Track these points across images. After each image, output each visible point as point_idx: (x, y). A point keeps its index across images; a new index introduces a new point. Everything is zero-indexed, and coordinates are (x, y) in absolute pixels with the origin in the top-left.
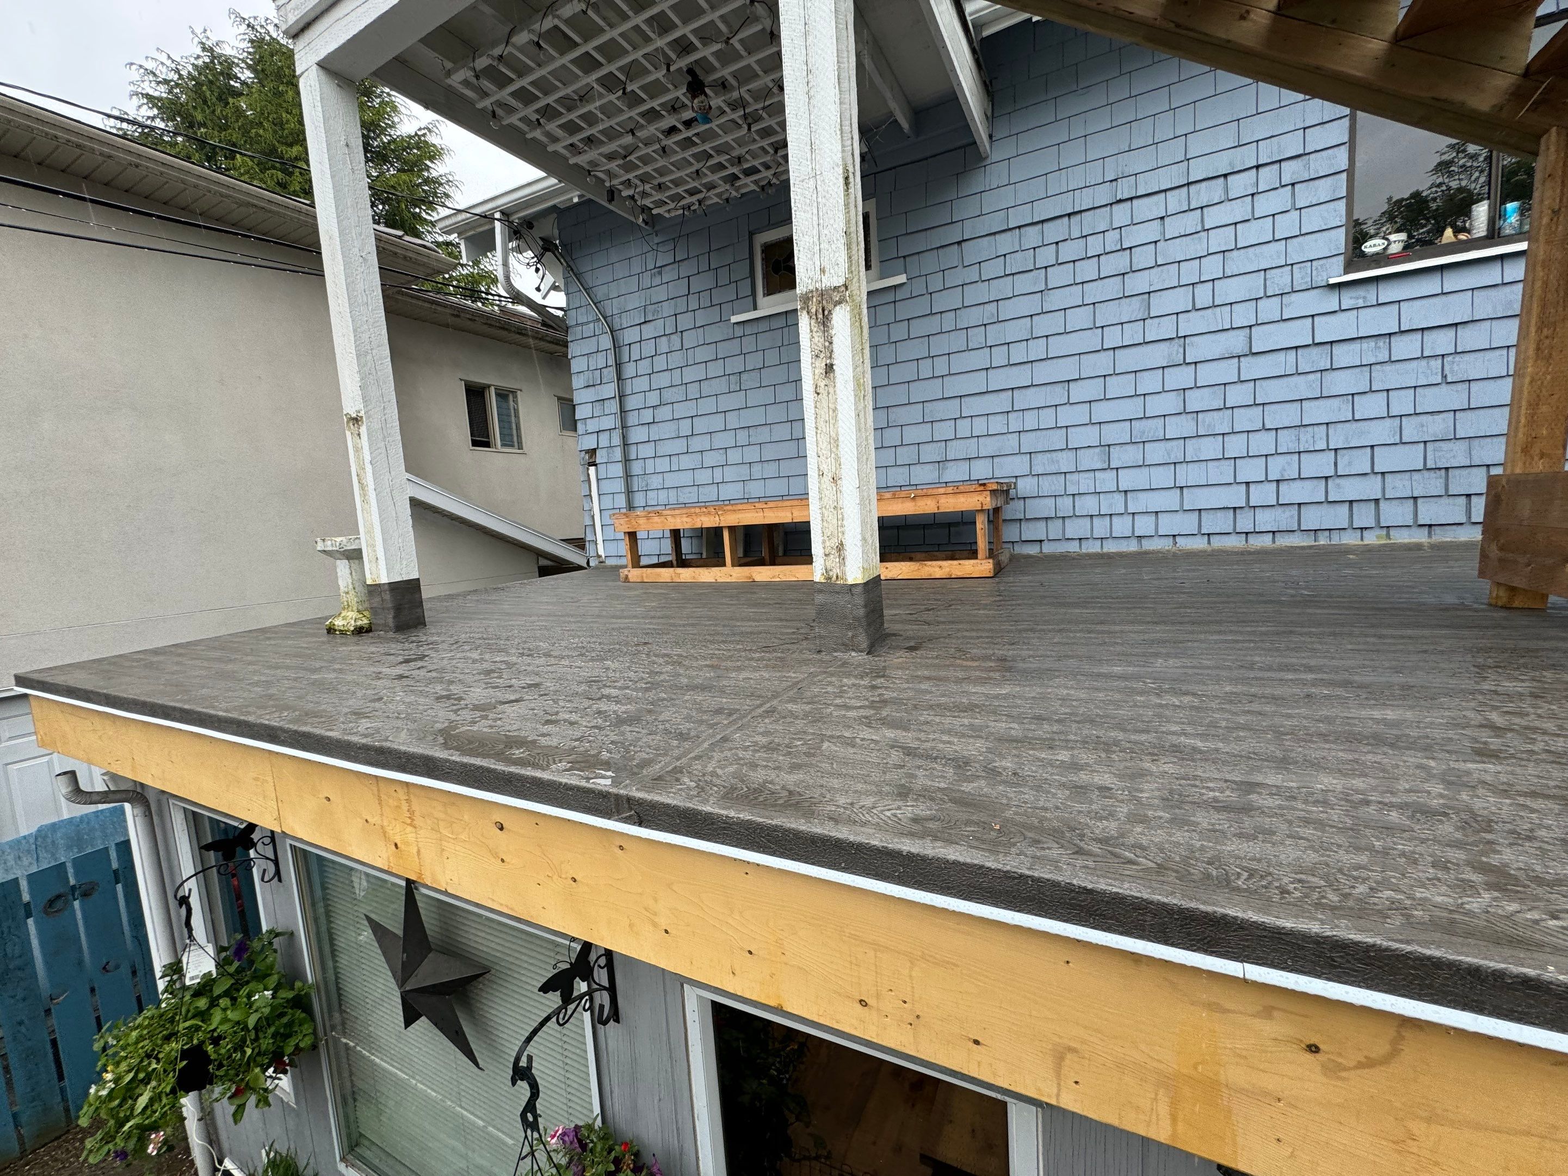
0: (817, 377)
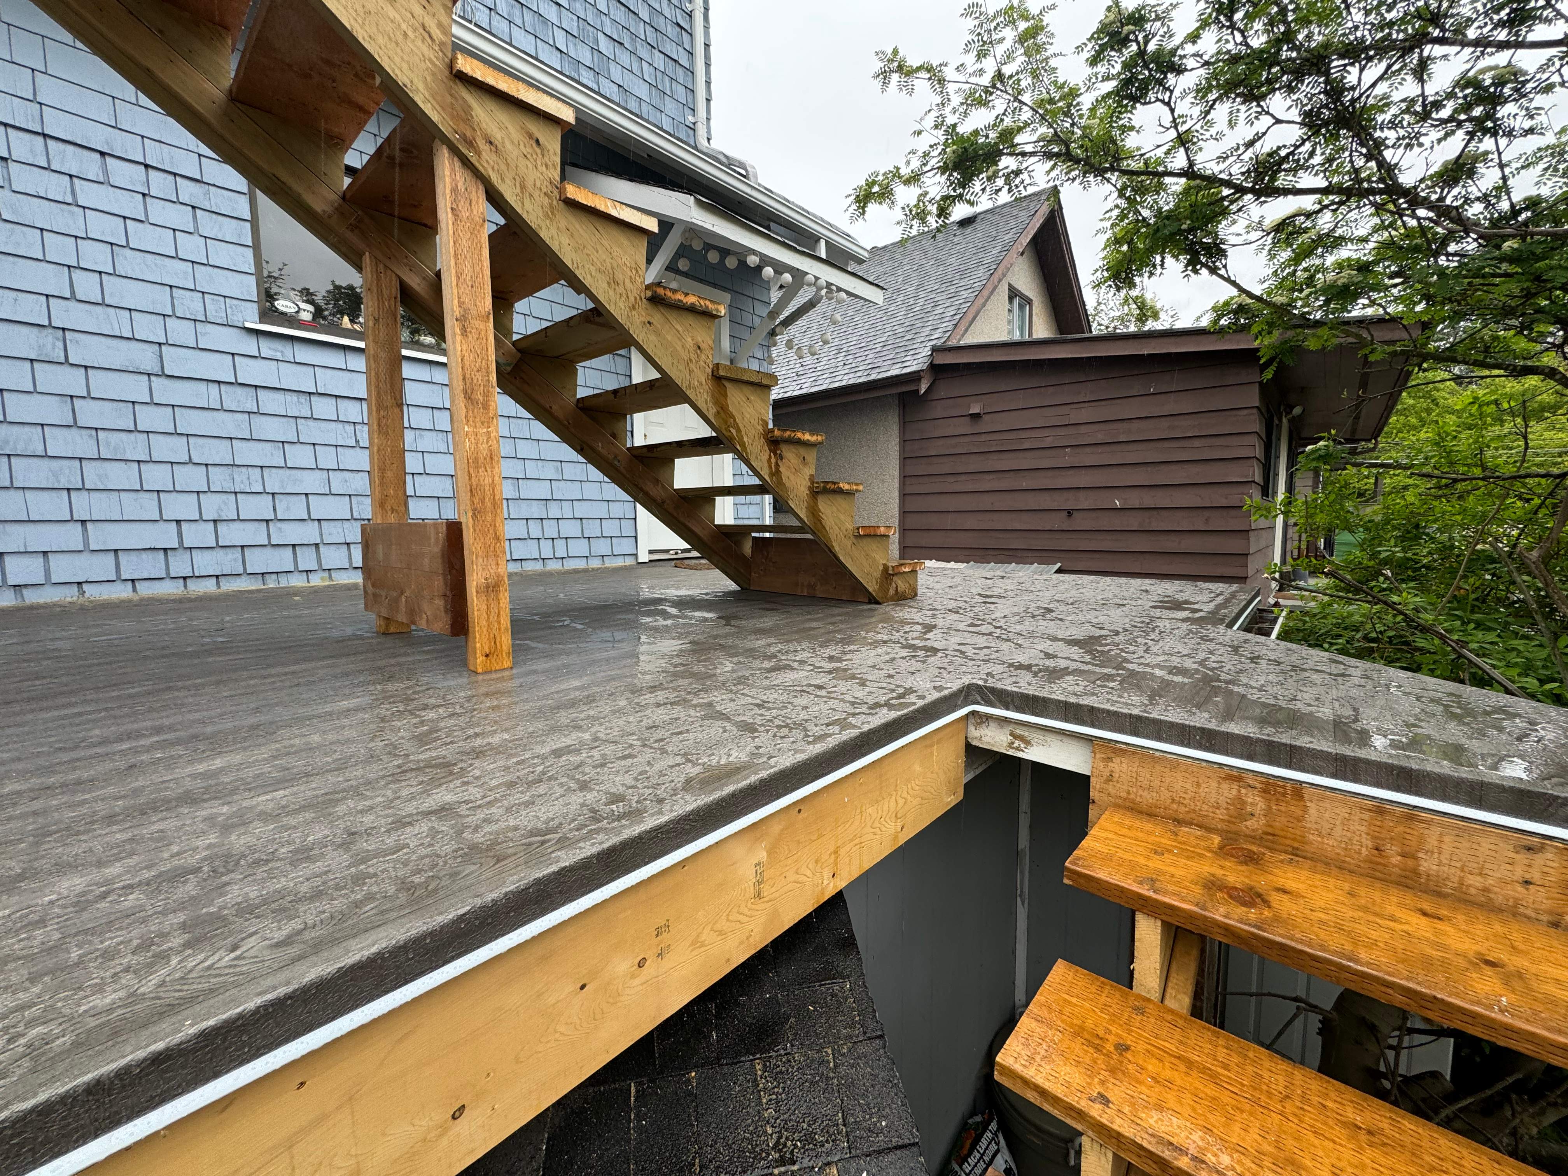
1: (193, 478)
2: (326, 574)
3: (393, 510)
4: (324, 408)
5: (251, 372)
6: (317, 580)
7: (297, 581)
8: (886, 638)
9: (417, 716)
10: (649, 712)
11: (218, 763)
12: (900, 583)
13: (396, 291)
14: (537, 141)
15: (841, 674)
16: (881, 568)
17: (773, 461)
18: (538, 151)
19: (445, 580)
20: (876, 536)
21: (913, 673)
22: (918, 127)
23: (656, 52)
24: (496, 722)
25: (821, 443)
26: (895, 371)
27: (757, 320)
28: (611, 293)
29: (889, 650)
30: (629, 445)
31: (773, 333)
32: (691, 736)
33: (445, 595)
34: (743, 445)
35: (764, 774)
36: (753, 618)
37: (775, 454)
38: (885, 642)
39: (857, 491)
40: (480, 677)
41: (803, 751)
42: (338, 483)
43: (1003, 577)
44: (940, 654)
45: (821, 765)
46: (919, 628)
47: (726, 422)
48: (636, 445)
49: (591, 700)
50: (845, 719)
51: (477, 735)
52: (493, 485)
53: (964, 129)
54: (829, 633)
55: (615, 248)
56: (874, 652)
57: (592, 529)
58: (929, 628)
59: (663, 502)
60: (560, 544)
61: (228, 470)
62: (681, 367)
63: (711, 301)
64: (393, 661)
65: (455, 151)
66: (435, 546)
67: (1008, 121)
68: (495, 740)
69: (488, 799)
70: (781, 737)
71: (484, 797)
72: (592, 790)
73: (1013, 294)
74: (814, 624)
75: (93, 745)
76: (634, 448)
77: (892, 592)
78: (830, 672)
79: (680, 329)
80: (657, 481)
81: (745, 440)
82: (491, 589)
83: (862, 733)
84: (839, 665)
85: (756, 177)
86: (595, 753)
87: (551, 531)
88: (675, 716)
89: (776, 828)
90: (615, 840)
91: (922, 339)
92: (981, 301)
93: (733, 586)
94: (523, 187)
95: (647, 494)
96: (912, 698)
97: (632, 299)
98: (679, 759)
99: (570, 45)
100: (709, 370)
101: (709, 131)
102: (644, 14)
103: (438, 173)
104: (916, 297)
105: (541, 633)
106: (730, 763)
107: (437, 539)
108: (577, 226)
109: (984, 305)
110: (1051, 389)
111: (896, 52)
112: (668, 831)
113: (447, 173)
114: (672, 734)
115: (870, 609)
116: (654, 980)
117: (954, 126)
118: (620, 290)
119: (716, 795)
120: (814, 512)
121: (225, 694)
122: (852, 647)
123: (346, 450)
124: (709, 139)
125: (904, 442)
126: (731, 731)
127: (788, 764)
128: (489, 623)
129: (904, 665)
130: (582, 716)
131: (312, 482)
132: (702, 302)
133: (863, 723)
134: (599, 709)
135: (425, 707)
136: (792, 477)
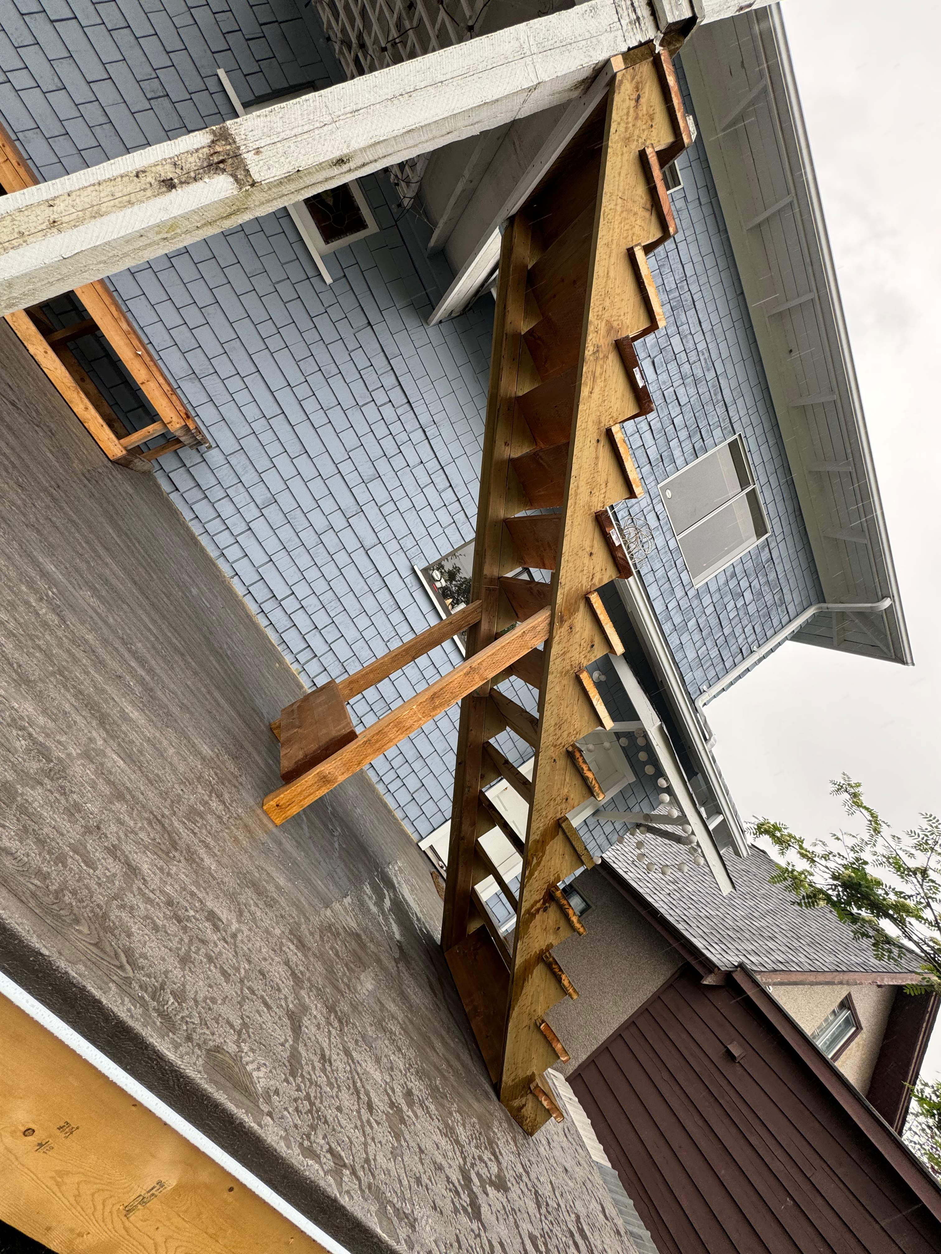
0: (153, 169)
1: (320, 586)
2: (301, 669)
3: (351, 689)
4: (396, 617)
5: (393, 581)
6: (294, 668)
7: (288, 659)
8: (463, 1138)
9: (210, 796)
10: (277, 959)
11: (135, 715)
12: (530, 1105)
13: (472, 622)
14: (593, 646)
15: (396, 1119)
16: (529, 1073)
17: (538, 905)
18: (589, 649)
19: (317, 750)
20: (550, 1044)
21: (435, 1208)
22: (839, 835)
23: (716, 649)
24: (224, 850)
25: (580, 935)
26: (698, 943)
27: (637, 809)
28: (552, 729)
29: (450, 1154)
30: (483, 790)
31: (638, 826)
32: (266, 1016)
33: (306, 756)
34: (532, 874)
35: (249, 1121)
36: (415, 979)
37: (544, 903)
38: (457, 1142)
39: (570, 995)
40: (259, 811)
41: (289, 1147)
42: (359, 647)
43: (618, 1233)
44: (475, 1225)
45: (284, 1177)
46: (494, 1169)
47: (536, 851)
48: (486, 794)
49: (271, 904)
50: (345, 1166)
51: (207, 846)
52: (391, 740)
53: (872, 871)
54: (437, 1068)
55: (577, 714)
56: (437, 1138)
57: (421, 797)
58: (501, 1185)
59: (463, 839)
60: (398, 783)
61: (334, 597)
62: (546, 797)
63: (600, 787)
64: (251, 749)
65: (552, 616)
66: (336, 731)
67: (911, 903)
68: (208, 861)
69: (151, 895)
70: (297, 1110)
71: (152, 891)
72: (183, 969)
73: (847, 1004)
74: (438, 1045)
75: (129, 650)
76: (482, 793)
77: (516, 1103)
78: (392, 1105)
79: (567, 780)
80: (473, 824)
81: (536, 873)
82: (324, 780)
83: (335, 1201)
84: (405, 1108)
85: (712, 746)
86: (221, 944)
87: (402, 773)
88: (282, 985)
89: (204, 1176)
90: (137, 1026)
91: (740, 948)
92: (812, 978)
93: (438, 936)
94: (564, 654)
95: (461, 823)
96: (403, 1232)
97: (559, 742)
98: (237, 1023)
99: (675, 610)
100: (559, 816)
101: (709, 701)
102: (727, 631)
103: (536, 616)
104: (763, 917)
105: (317, 822)
106: (250, 1075)
107: (340, 730)
108: (571, 688)
109: (812, 984)
110: (817, 1125)
111: (858, 785)
112: (161, 1068)
113: (539, 620)
114: (262, 997)
115: (486, 1093)
116: (12, 1158)
117: (866, 863)
118: (559, 733)
119: (209, 1089)
120: (528, 968)
121: (189, 683)
122: (432, 1107)
123: (380, 639)
124: (705, 704)
125: (657, 998)
126: (285, 1051)
127: (269, 1140)
128: (300, 793)
129: (440, 1188)
130: (253, 908)
131: (351, 634)
132: (594, 782)
133: (348, 1192)
134: (264, 916)
135: (219, 796)
136: (538, 930)
